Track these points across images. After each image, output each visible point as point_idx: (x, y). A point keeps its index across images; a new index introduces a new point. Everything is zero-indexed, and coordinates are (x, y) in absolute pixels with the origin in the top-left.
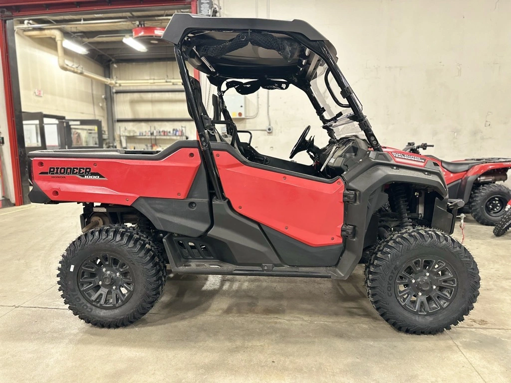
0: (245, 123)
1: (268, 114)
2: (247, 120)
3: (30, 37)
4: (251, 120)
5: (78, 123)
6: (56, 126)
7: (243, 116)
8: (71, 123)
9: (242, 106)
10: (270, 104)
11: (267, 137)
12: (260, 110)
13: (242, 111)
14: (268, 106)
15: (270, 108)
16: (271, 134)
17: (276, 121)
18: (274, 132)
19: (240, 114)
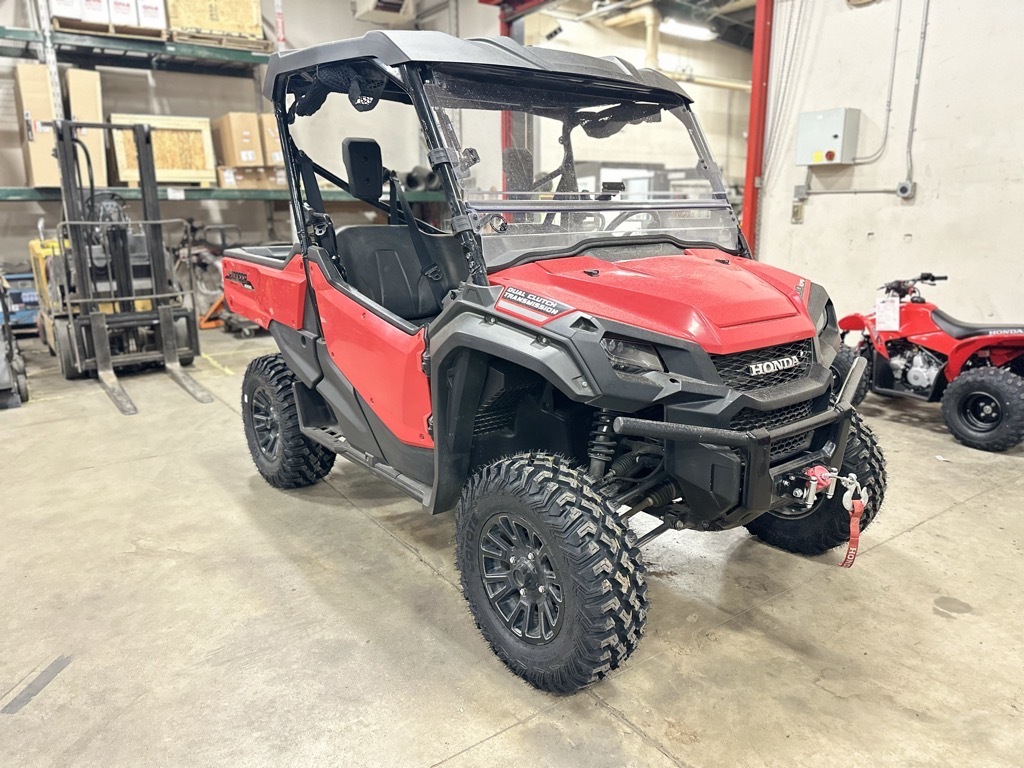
0: (852, 175)
1: (910, 152)
2: (857, 168)
3: (614, 27)
4: (865, 168)
5: (682, 175)
6: (646, 182)
7: (837, 160)
8: (671, 176)
9: (836, 136)
10: (916, 126)
11: (902, 208)
12: (890, 140)
13: (836, 147)
14: (912, 130)
15: (915, 134)
16: (911, 201)
17: (928, 168)
18: (919, 196)
19: (830, 155)
